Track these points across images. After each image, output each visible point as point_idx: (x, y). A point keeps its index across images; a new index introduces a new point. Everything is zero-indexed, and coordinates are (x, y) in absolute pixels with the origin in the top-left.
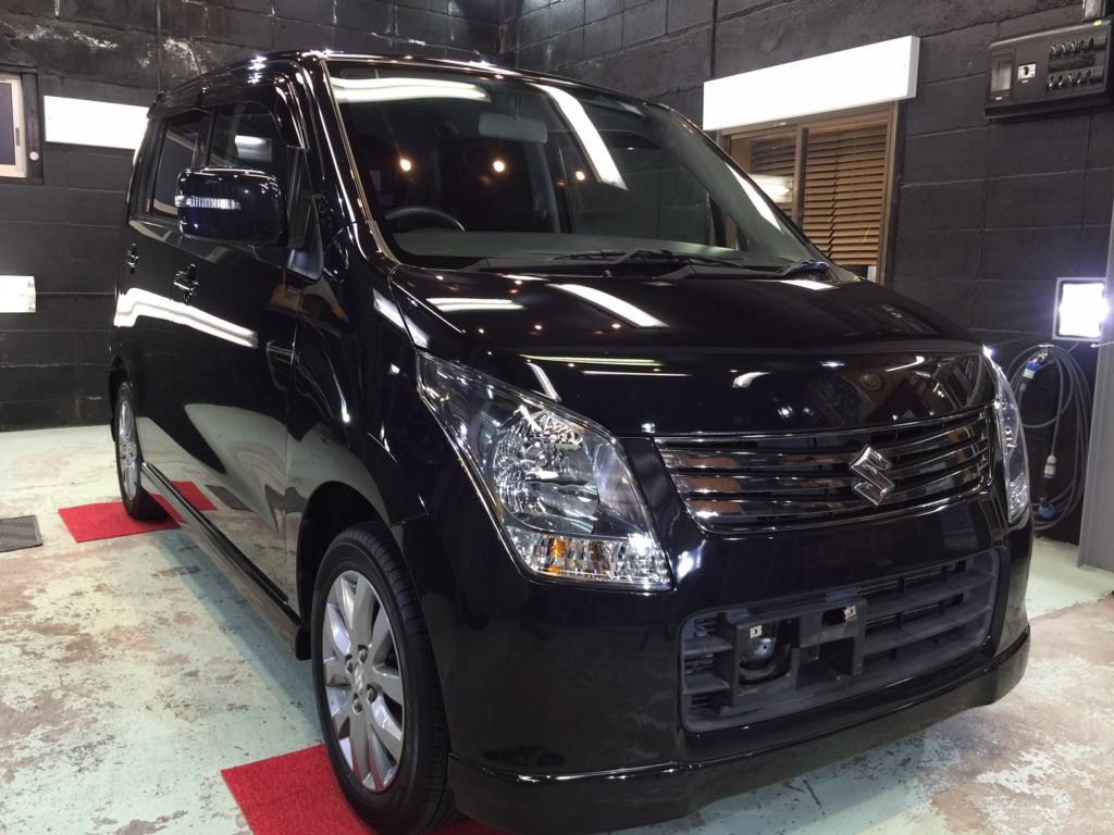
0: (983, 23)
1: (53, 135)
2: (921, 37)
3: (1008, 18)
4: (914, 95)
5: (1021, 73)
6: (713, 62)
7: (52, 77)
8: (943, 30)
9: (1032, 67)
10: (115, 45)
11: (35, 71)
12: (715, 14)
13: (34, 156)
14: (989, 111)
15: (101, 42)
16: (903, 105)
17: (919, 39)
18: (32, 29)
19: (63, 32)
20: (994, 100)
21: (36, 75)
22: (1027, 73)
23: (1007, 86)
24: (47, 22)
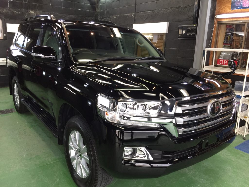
0: (178, 21)
1: (9, 31)
2: (169, 22)
3: (182, 21)
4: (168, 32)
5: (183, 32)
6: (135, 21)
7: (8, 19)
8: (172, 21)
9: (185, 31)
10: (20, 13)
11: (4, 18)
12: (135, 11)
13: (5, 35)
14: (178, 38)
15: (17, 12)
16: (166, 33)
17: (168, 23)
18: (4, 10)
19: (10, 11)
20: (179, 36)
21: (5, 19)
22: (184, 32)
23: (181, 34)
24: (7, 9)
